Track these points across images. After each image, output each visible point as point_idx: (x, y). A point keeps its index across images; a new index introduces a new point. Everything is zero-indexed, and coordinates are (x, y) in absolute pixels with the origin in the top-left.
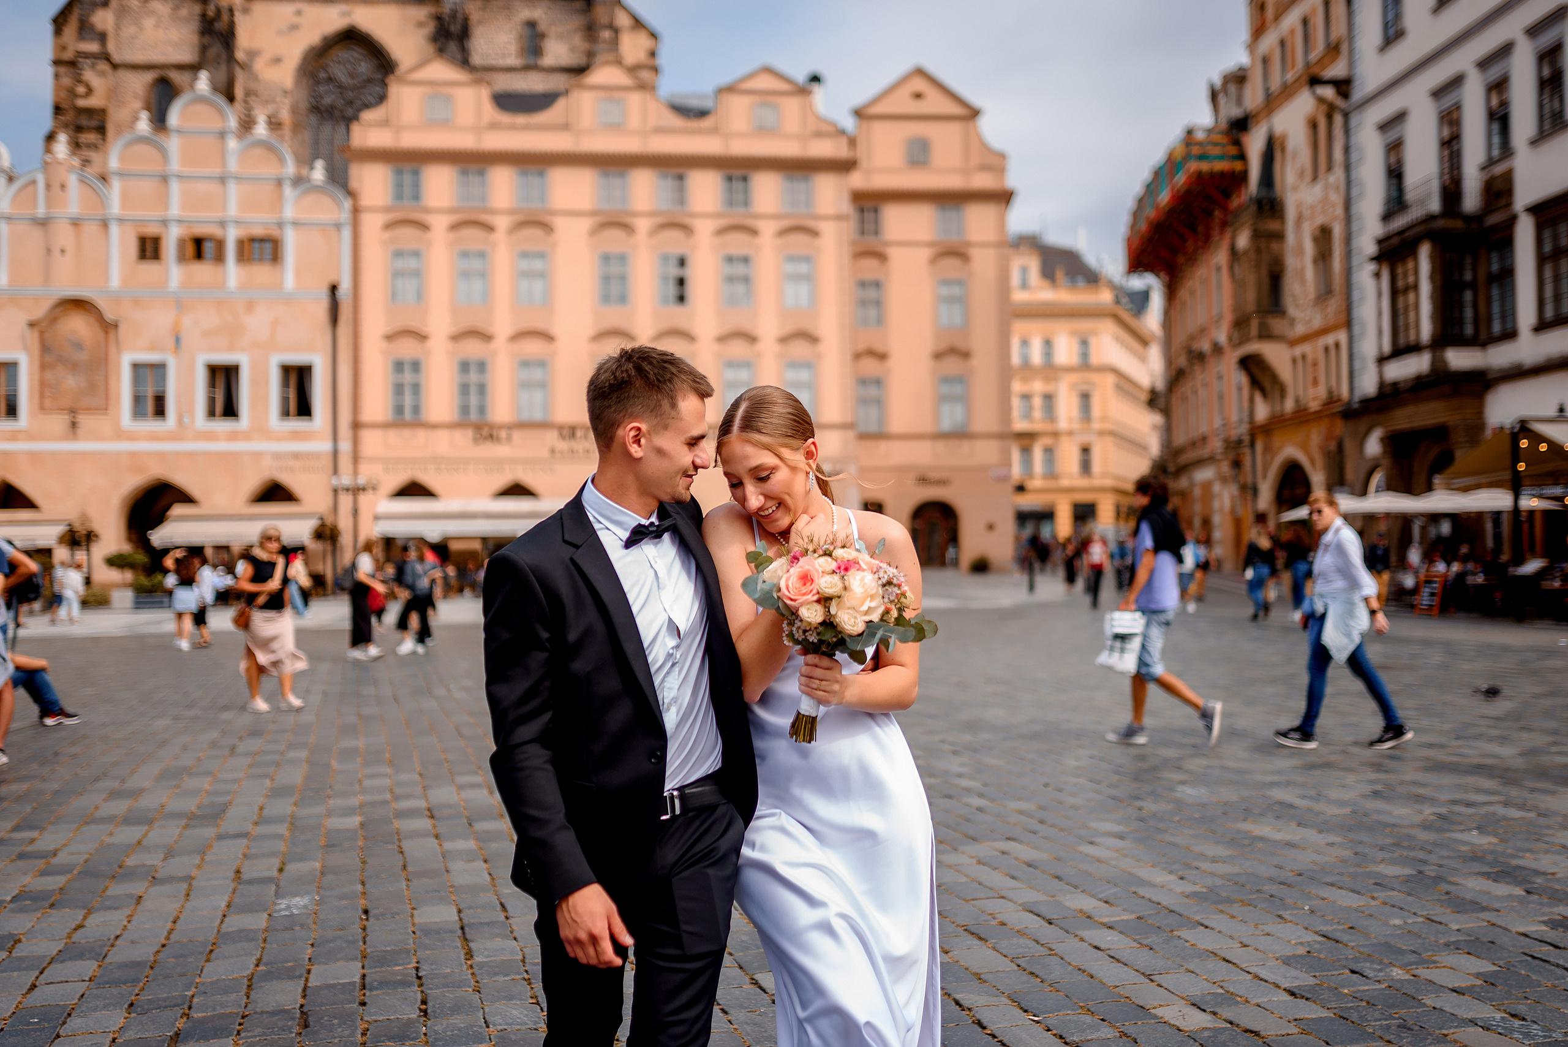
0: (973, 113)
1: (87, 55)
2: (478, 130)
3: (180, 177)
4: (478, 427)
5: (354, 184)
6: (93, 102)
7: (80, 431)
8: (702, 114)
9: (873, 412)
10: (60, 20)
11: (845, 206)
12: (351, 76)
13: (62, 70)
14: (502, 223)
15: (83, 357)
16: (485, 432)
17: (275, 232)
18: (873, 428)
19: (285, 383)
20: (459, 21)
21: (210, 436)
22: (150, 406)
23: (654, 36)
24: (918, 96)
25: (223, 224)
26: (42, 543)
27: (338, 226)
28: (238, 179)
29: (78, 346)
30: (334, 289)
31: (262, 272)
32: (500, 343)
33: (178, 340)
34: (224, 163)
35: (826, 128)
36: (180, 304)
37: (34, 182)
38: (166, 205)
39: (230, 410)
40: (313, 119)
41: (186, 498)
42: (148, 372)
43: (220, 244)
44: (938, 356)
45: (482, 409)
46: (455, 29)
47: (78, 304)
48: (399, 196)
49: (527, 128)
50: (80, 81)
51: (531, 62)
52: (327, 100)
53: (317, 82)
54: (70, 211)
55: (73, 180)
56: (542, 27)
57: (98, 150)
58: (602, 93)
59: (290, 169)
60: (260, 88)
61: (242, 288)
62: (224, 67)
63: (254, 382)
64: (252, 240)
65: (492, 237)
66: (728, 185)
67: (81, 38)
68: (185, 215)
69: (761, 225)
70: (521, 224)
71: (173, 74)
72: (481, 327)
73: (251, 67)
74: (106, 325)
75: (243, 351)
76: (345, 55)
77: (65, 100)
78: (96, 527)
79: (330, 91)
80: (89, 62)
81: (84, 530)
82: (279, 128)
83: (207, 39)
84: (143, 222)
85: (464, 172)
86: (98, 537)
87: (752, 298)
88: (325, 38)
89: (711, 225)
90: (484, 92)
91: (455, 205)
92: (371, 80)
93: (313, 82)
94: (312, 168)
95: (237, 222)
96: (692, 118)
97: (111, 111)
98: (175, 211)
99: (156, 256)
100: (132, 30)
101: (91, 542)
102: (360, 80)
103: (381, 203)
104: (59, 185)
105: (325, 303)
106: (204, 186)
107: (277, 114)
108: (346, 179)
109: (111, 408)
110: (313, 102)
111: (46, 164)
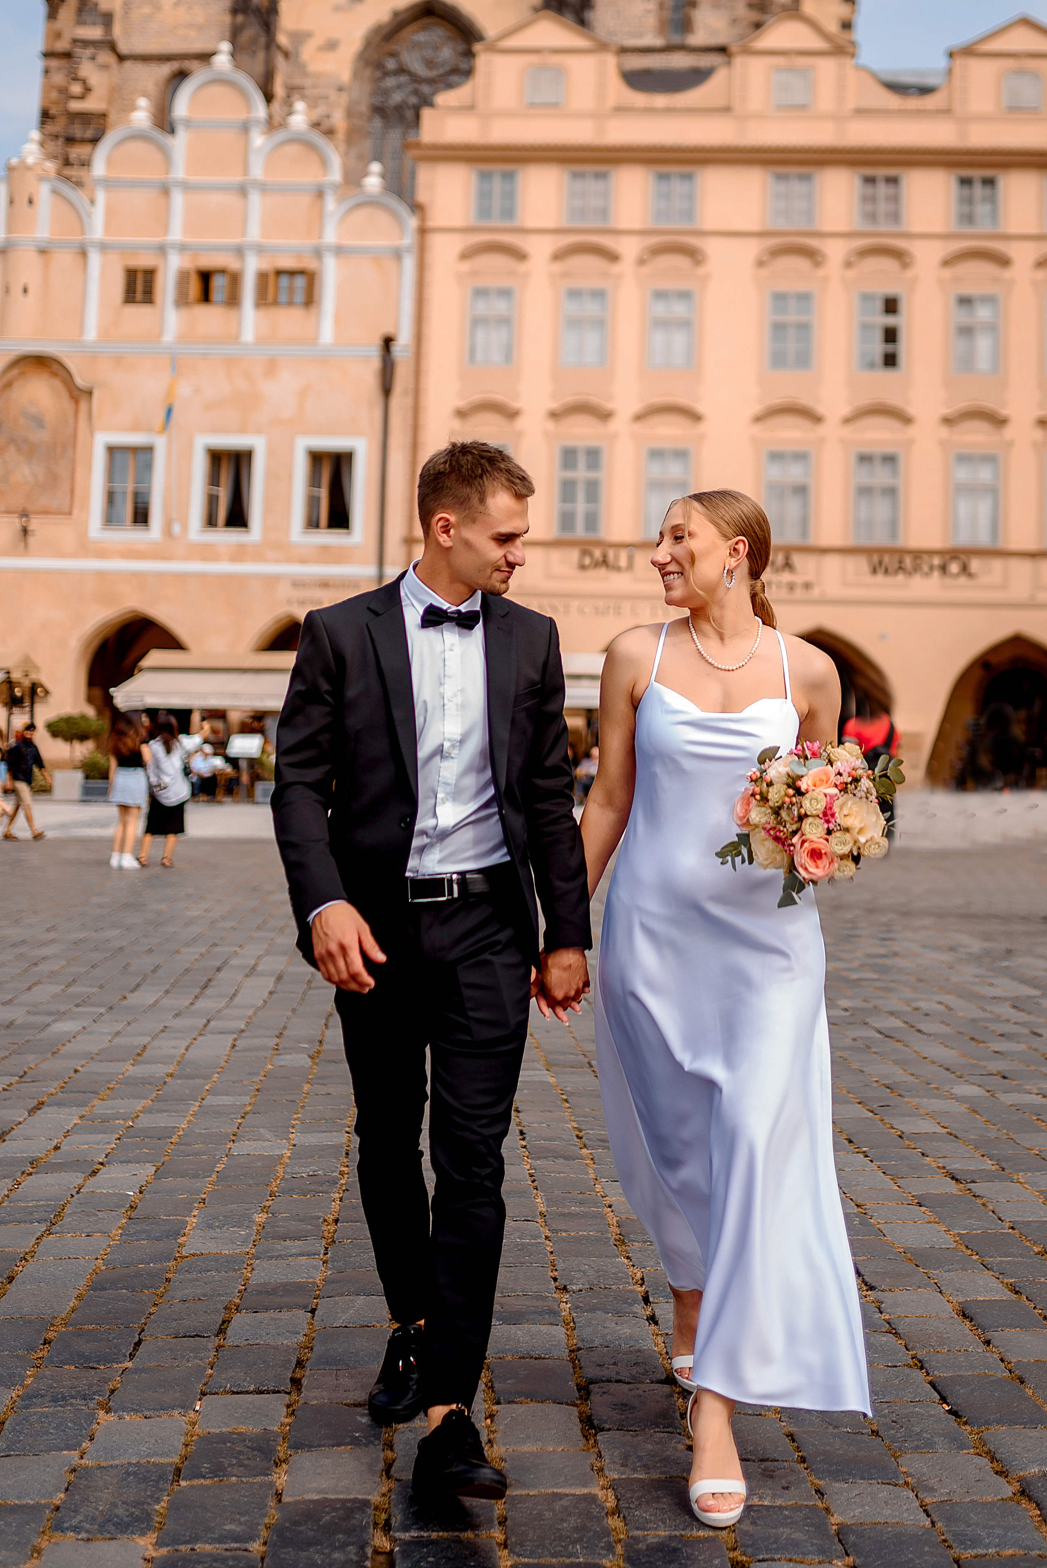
1: (86, 43)
2: (596, 116)
3: (187, 187)
4: (585, 547)
5: (422, 196)
6: (91, 104)
7: (31, 540)
8: (925, 90)
12: (430, 64)
13: (54, 63)
14: (629, 248)
15: (42, 436)
16: (598, 553)
17: (310, 264)
19: (314, 480)
21: (206, 553)
22: (128, 511)
25: (239, 251)
27: (397, 255)
28: (264, 188)
29: (39, 422)
30: (388, 342)
31: (290, 320)
32: (621, 424)
33: (169, 413)
34: (246, 168)
36: (176, 365)
38: (166, 229)
39: (237, 518)
40: (378, 123)
41: (172, 642)
42: (130, 457)
43: (235, 279)
45: (592, 521)
47: (42, 363)
48: (484, 211)
49: (669, 111)
50: (76, 79)
51: (676, 39)
52: (397, 98)
53: (386, 74)
54: (39, 235)
55: (44, 192)
57: (86, 164)
58: (780, 61)
59: (336, 175)
60: (308, 82)
61: (261, 340)
62: (261, 55)
63: (271, 476)
64: (279, 273)
65: (616, 268)
66: (966, 191)
67: (80, 21)
68: (189, 240)
69: (1012, 250)
70: (658, 251)
71: (193, 65)
72: (595, 399)
73: (297, 55)
74: (76, 393)
75: (259, 431)
76: (421, 37)
77: (56, 103)
78: (43, 678)
79: (399, 87)
80: (89, 52)
81: (27, 683)
82: (330, 133)
83: (240, 18)
84: (134, 249)
85: (576, 175)
86: (47, 692)
87: (999, 356)
88: (396, 14)
89: (938, 250)
90: (611, 61)
91: (564, 224)
92: (455, 71)
93: (378, 74)
94: (365, 174)
95: (260, 249)
96: (912, 94)
97: (112, 117)
98: (176, 234)
99: (148, 297)
100: (146, 10)
101: (36, 699)
102: (441, 71)
103: (459, 222)
104: (26, 199)
105: (375, 363)
106: (218, 199)
107: (328, 117)
108: (412, 193)
109: (75, 511)
110: (378, 100)
111: (11, 169)
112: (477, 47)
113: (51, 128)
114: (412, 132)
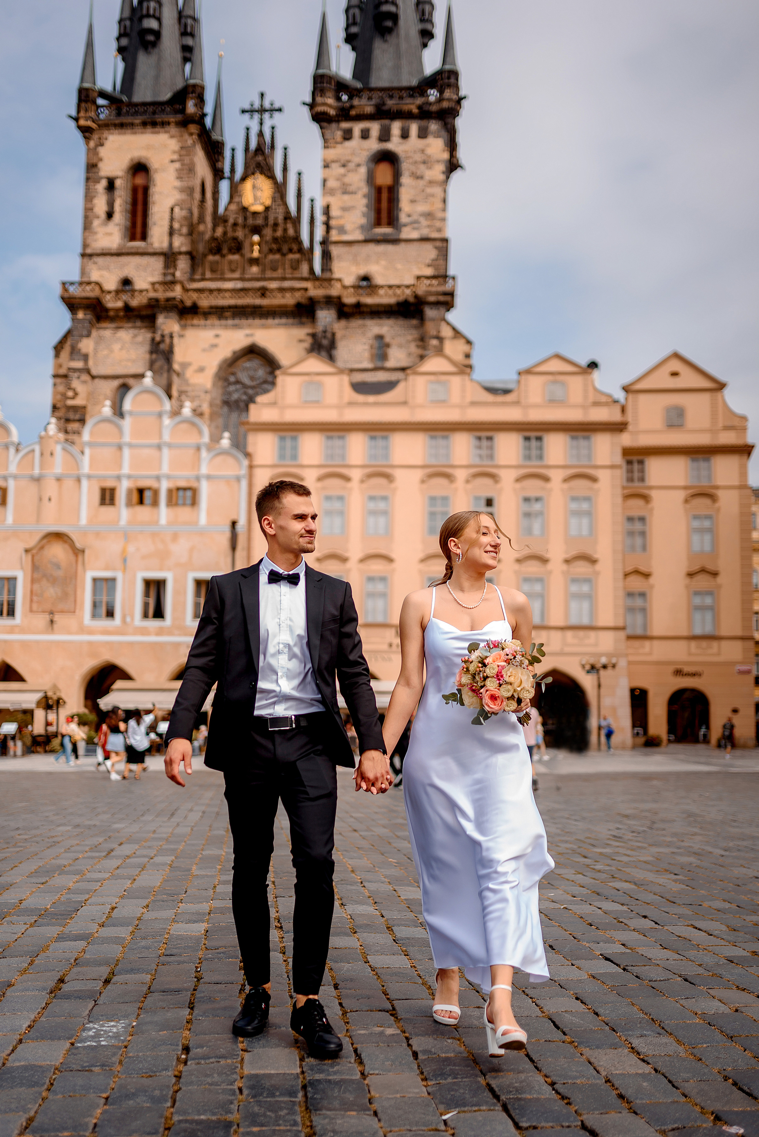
0: (721, 386)
1: (75, 370)
2: (339, 407)
3: (131, 446)
5: (250, 449)
6: (78, 402)
7: (55, 626)
8: (507, 392)
9: (639, 618)
10: (59, 348)
11: (618, 459)
12: (252, 378)
13: (59, 380)
14: (356, 475)
15: (60, 573)
17: (194, 484)
18: (639, 632)
19: (198, 594)
20: (329, 335)
21: (144, 631)
22: (103, 611)
23: (469, 342)
24: (675, 374)
25: (158, 478)
26: (26, 706)
27: (238, 479)
28: (170, 446)
29: (58, 566)
30: (234, 524)
31: (184, 513)
32: (352, 564)
33: (125, 560)
34: (160, 436)
35: (604, 399)
36: (127, 536)
37: (33, 451)
38: (120, 466)
39: (159, 613)
40: (226, 409)
41: (126, 676)
42: (104, 584)
43: (156, 493)
44: (691, 575)
46: (325, 342)
47: (58, 536)
48: (282, 456)
49: (376, 404)
50: (70, 389)
51: (379, 364)
52: (235, 396)
53: (230, 384)
54: (56, 471)
55: (58, 449)
56: (387, 340)
57: (78, 433)
58: (432, 378)
59: (206, 439)
60: (189, 389)
61: (170, 523)
62: (165, 375)
63: (176, 592)
64: (178, 489)
65: (349, 485)
66: (527, 443)
67: (72, 359)
68: (133, 473)
69: (551, 473)
70: (370, 476)
71: (131, 381)
72: (339, 552)
73: (184, 374)
74: (77, 551)
75: (169, 569)
76: (248, 364)
77: (60, 401)
78: (63, 696)
79: (237, 390)
80: (76, 375)
81: (55, 698)
82: (201, 415)
83: (154, 356)
84: (104, 478)
85: (329, 438)
86: (65, 702)
87: (545, 529)
88: (235, 353)
89: (513, 474)
90: (345, 379)
91: (323, 462)
92: (265, 382)
93: (226, 384)
94: (221, 438)
95: (168, 477)
96: (500, 394)
97: (89, 408)
98: (126, 470)
99: (112, 502)
100: (105, 352)
101: (60, 706)
102: (258, 382)
103: (269, 462)
104: (49, 453)
105: (228, 534)
106: (146, 452)
107: (200, 406)
108: (245, 446)
109: (77, 611)
110: (225, 398)
111: (41, 438)
112: (278, 372)
113: (57, 414)
114: (244, 414)
